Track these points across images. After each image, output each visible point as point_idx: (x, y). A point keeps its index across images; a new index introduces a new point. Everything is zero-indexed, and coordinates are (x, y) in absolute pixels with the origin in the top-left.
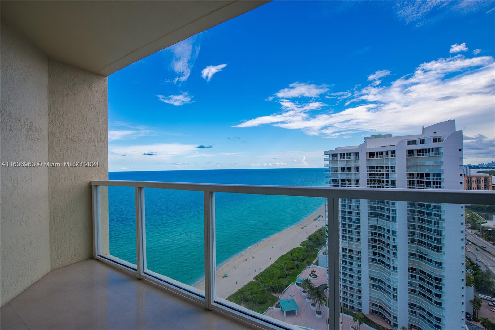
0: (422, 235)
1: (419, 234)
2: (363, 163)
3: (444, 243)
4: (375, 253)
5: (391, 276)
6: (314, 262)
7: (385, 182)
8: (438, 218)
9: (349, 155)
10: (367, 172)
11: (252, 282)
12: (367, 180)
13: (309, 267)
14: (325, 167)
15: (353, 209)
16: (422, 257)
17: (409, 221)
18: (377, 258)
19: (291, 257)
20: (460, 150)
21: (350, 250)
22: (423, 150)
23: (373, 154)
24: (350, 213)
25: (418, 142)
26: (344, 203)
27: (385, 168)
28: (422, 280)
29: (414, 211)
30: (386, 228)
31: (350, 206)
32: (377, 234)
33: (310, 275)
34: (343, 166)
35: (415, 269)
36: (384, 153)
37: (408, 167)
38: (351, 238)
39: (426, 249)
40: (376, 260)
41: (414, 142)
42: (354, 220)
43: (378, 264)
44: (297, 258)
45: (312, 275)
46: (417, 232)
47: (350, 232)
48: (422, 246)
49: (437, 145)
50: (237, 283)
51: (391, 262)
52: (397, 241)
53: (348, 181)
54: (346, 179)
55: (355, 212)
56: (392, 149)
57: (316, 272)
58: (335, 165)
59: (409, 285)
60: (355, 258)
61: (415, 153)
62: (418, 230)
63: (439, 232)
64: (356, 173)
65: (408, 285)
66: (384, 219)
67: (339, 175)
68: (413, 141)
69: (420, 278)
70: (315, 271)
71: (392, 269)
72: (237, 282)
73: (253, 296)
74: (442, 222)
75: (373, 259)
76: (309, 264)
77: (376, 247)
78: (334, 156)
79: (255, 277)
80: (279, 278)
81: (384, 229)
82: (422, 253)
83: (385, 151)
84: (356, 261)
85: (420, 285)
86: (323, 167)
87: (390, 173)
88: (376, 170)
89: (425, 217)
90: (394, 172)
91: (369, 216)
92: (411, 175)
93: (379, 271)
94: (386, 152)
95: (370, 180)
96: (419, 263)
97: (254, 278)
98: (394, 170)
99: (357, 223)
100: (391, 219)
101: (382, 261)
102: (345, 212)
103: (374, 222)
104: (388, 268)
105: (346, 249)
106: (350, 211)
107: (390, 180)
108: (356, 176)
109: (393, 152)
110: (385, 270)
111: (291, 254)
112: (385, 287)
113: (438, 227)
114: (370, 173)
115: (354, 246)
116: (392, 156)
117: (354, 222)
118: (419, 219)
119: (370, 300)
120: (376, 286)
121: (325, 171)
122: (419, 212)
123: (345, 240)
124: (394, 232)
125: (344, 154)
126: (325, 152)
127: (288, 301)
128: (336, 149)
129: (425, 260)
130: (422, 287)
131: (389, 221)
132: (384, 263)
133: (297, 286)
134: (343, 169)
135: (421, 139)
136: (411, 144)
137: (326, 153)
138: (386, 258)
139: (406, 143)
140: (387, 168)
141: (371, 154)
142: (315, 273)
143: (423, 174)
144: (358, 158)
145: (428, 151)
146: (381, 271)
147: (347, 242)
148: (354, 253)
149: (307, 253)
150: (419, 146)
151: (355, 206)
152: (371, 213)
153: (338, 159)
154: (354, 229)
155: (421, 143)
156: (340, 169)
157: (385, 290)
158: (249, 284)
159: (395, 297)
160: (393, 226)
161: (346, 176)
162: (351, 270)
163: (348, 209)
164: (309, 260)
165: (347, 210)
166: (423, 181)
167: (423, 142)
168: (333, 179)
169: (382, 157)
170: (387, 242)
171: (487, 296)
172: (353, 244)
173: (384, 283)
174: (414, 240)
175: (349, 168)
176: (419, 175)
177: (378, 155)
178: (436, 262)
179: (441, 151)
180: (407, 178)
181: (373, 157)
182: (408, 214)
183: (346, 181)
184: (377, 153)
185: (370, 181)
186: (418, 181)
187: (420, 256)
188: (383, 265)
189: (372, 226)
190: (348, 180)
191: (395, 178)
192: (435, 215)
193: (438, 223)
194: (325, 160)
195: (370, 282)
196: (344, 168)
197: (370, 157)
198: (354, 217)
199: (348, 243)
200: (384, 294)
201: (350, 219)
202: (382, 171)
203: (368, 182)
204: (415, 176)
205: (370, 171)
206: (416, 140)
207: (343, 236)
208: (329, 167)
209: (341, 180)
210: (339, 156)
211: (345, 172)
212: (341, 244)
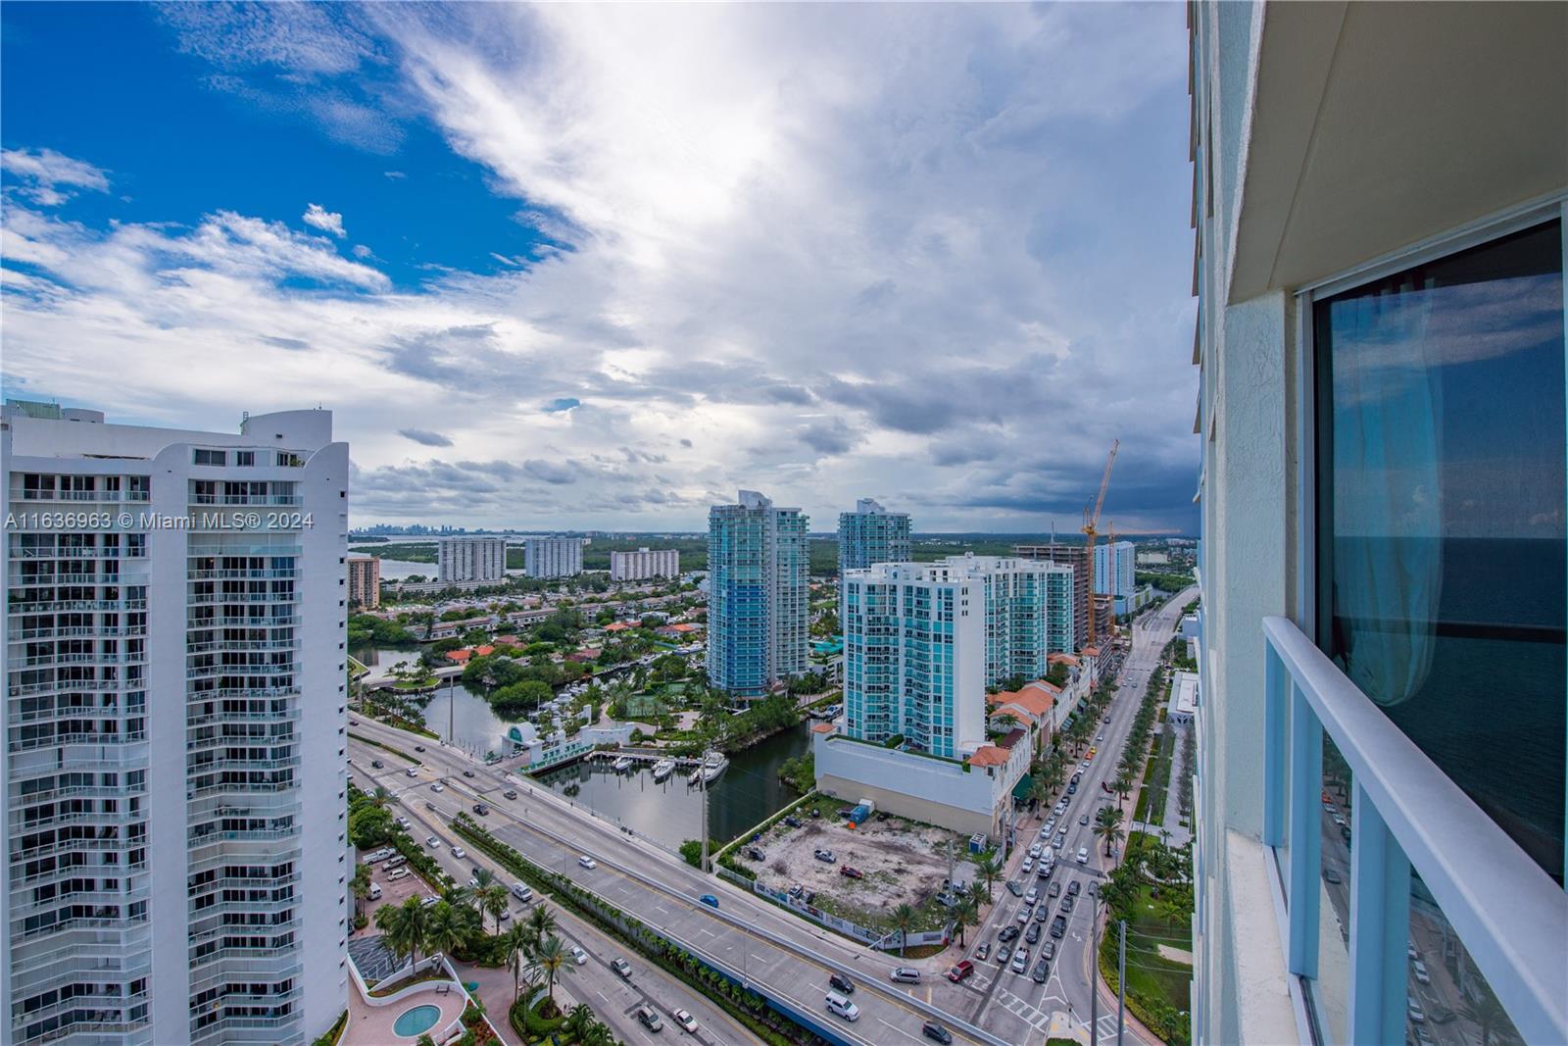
0: (233, 754)
1: (224, 754)
3: (299, 757)
4: (45, 893)
7: (99, 594)
8: (283, 689)
10: (11, 556)
12: (10, 591)
16: (235, 825)
17: (190, 722)
18: (57, 905)
20: (343, 494)
22: (245, 484)
23: (49, 482)
25: (232, 458)
27: (99, 542)
28: (236, 896)
29: (209, 685)
30: (100, 772)
32: (57, 810)
35: (210, 875)
36: (100, 484)
37: (193, 538)
39: (244, 795)
40: (47, 918)
41: (219, 458)
43: (59, 928)
46: (220, 748)
48: (236, 787)
49: (286, 474)
51: (123, 892)
52: (147, 805)
56: (138, 471)
59: (190, 940)
61: (219, 493)
62: (220, 742)
63: (285, 731)
65: (187, 942)
66: (93, 740)
68: (212, 452)
69: (227, 895)
71: (123, 918)
74: (296, 696)
75: (30, 923)
77: (47, 865)
81: (89, 779)
82: (235, 812)
83: (103, 476)
85: (227, 919)
87: (122, 558)
88: (56, 547)
89: (246, 695)
90: (143, 555)
91: (12, 748)
92: (203, 564)
93: (62, 956)
94: (109, 480)
95: (27, 590)
96: (223, 849)
98: (143, 550)
100: (122, 731)
101: (78, 911)
103: (39, 766)
104: (105, 924)
107: (122, 585)
109: (141, 484)
112: (94, 1002)
113: (283, 715)
114: (23, 562)
116: (135, 497)
118: (226, 706)
120: (49, 1025)
122: (226, 682)
124: (136, 777)
129: (245, 829)
130: (238, 919)
131: (114, 740)
132: (91, 911)
135: (240, 450)
136: (206, 462)
138: (99, 886)
139: (191, 456)
140: (111, 540)
141: (36, 483)
143: (243, 560)
145: (260, 488)
146: (74, 950)
150: (233, 472)
152: (26, 732)
155: (239, 463)
159: (139, 1012)
160: (128, 757)
166: (242, 583)
167: (246, 459)
169: (92, 497)
170: (100, 825)
173: (89, 989)
174: (209, 780)
176: (231, 563)
177: (72, 490)
178: (275, 823)
179: (298, 492)
180: (189, 576)
181: (50, 496)
182: (190, 699)
184: (65, 479)
185: (23, 595)
186: (227, 583)
187: (226, 825)
188: (83, 924)
189: (27, 786)
191: (146, 576)
192: (274, 682)
193: (283, 702)
195: (15, 1029)
197: (28, 495)
200: (91, 1034)
202: (84, 552)
203: (12, 598)
204: (218, 568)
205: (25, 553)
206: (223, 450)
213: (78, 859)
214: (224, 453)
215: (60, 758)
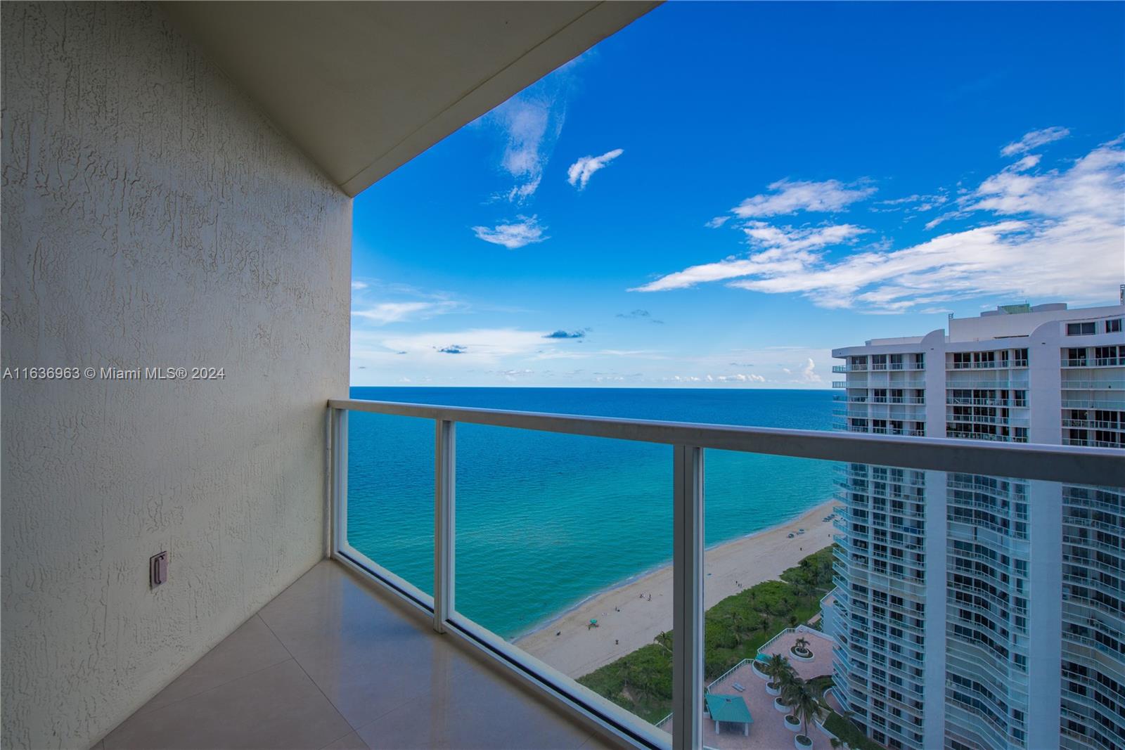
0: (1106, 579)
1: (1098, 576)
2: (936, 380)
4: (966, 615)
5: (1010, 679)
6: (812, 621)
7: (999, 431)
9: (896, 359)
10: (948, 402)
11: (651, 647)
12: (948, 423)
13: (794, 631)
14: (833, 387)
15: (907, 497)
16: (1107, 641)
17: (1065, 539)
18: (972, 626)
19: (752, 603)
21: (894, 599)
22: (1114, 348)
23: (967, 357)
24: (898, 505)
25: (1100, 327)
26: (882, 478)
27: (998, 395)
28: (1106, 701)
29: (1084, 514)
30: (999, 552)
31: (897, 489)
32: (974, 566)
33: (793, 650)
34: (880, 386)
35: (1083, 670)
36: (997, 357)
37: (1066, 394)
38: (898, 570)
39: (1117, 619)
40: (967, 632)
41: (1089, 328)
42: (907, 524)
43: (973, 642)
44: (767, 606)
45: (798, 650)
46: (1094, 569)
47: (897, 553)
48: (1107, 608)
50: (617, 644)
51: (1011, 642)
52: (1027, 587)
53: (892, 426)
54: (888, 419)
55: (912, 504)
56: (1020, 345)
57: (809, 644)
58: (858, 385)
59: (1062, 710)
60: (908, 620)
61: (1091, 357)
62: (1093, 564)
64: (915, 406)
65: (1059, 710)
66: (993, 528)
67: (870, 410)
68: (1083, 324)
69: (1098, 696)
70: (807, 642)
71: (1011, 660)
72: (617, 641)
73: (651, 678)
75: (958, 629)
76: (794, 623)
77: (968, 598)
78: (857, 360)
79: (659, 636)
80: (718, 646)
81: (993, 555)
82: (1103, 628)
83: (1000, 350)
84: (911, 628)
85: (1097, 716)
86: (830, 387)
87: (1011, 406)
88: (973, 398)
89: (1118, 532)
90: (1024, 405)
91: (949, 518)
92: (1077, 415)
93: (974, 660)
94: (1003, 353)
95: (957, 424)
96: (1095, 655)
97: (656, 638)
98: (1024, 402)
99: (914, 531)
100: (1012, 530)
101: (985, 638)
102: (883, 501)
103: (964, 533)
104: (1000, 658)
105: (884, 595)
106: (897, 499)
107: (1011, 425)
108: (915, 412)
109: (1022, 355)
110: (994, 663)
111: (753, 594)
112: (991, 705)
114: (955, 407)
115: (906, 590)
116: (1018, 364)
117: (906, 530)
118: (1100, 536)
119: (947, 733)
120: (966, 700)
121: (835, 399)
122: (1099, 516)
123: (882, 571)
124: (1021, 565)
125: (885, 357)
126: (834, 351)
127: (727, 700)
128: (867, 343)
129: (1116, 649)
130: (1106, 722)
131: (1006, 533)
132: (991, 643)
133: (754, 669)
134: (880, 394)
135: (1108, 319)
136: (1078, 333)
137: (837, 354)
138: (999, 630)
139: (1063, 330)
140: (1005, 394)
141: (960, 359)
142: (807, 647)
143: (1114, 414)
144: (922, 368)
146: (980, 661)
147: (887, 579)
148: (907, 606)
149: (796, 597)
150: (1103, 339)
151: (912, 488)
152: (958, 511)
153: (866, 369)
154: (907, 547)
155: (1108, 330)
156: (871, 395)
157: (990, 713)
158: (644, 649)
159: (1018, 734)
160: (1014, 548)
161: (888, 412)
162: (895, 648)
163: (891, 494)
164: (796, 614)
165: (889, 495)
166: (1114, 434)
167: (1114, 326)
168: (853, 419)
169: (992, 365)
170: (999, 589)
172: (903, 583)
173: (990, 695)
174: (1083, 592)
175: (898, 393)
176: (1103, 416)
177: (981, 361)
180: (1064, 424)
181: (966, 366)
182: (1065, 520)
183: (888, 424)
184: (977, 356)
185: (954, 427)
186: (1099, 433)
187: (1099, 637)
188: (986, 648)
189: (957, 544)
190: (893, 423)
191: (1027, 421)
194: (836, 370)
195: (948, 687)
196: (883, 392)
197: (957, 366)
198: (908, 516)
199: (891, 580)
200: (987, 723)
201: (897, 521)
202: (987, 402)
203: (949, 428)
204: (1091, 418)
205: (955, 401)
206: (1094, 321)
207: (876, 562)
208: (845, 389)
209: (874, 420)
210: (870, 361)
211: (885, 401)
212: (870, 580)
213: (985, 604)
214: (1094, 323)
215: (976, 534)
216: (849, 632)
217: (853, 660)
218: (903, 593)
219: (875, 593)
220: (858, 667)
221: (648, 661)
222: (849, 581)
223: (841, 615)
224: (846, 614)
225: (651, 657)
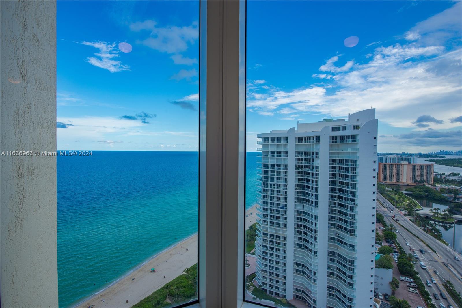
0: (341, 220)
1: (338, 219)
2: (292, 148)
3: (357, 227)
4: (300, 239)
5: (313, 260)
6: (252, 252)
7: (311, 167)
8: (353, 203)
9: (279, 139)
10: (296, 156)
11: (181, 276)
12: (295, 165)
14: (258, 151)
15: (281, 195)
16: (341, 242)
17: (329, 206)
18: (302, 243)
20: (375, 138)
21: (277, 237)
22: (344, 136)
23: (302, 139)
24: (279, 198)
25: (341, 129)
26: (273, 188)
27: (311, 154)
28: (340, 263)
29: (335, 197)
30: (311, 213)
31: (278, 192)
32: (303, 219)
34: (273, 150)
35: (334, 253)
36: (311, 138)
37: (331, 153)
38: (278, 224)
39: (342, 233)
40: (300, 245)
41: (338, 129)
42: (281, 206)
43: (302, 249)
46: (337, 216)
47: (278, 218)
48: (340, 230)
49: (355, 132)
50: (165, 278)
51: (313, 246)
52: (318, 225)
55: (283, 198)
56: (317, 134)
57: (248, 261)
58: (266, 149)
59: (328, 268)
60: (281, 244)
61: (338, 140)
62: (337, 214)
63: (353, 216)
64: (285, 158)
65: (327, 268)
66: (308, 205)
67: (269, 160)
68: (337, 127)
69: (338, 262)
71: (313, 253)
72: (165, 277)
73: (180, 290)
74: (356, 206)
75: (298, 245)
77: (301, 232)
78: (265, 139)
79: (185, 270)
81: (308, 214)
82: (339, 237)
83: (312, 136)
84: (282, 247)
85: (338, 268)
86: (256, 151)
87: (315, 158)
88: (304, 155)
89: (343, 202)
90: (318, 157)
91: (295, 202)
92: (334, 161)
93: (303, 256)
95: (299, 165)
96: (337, 247)
99: (283, 208)
100: (314, 204)
101: (306, 247)
102: (273, 197)
103: (300, 208)
104: (309, 253)
105: (273, 235)
106: (278, 196)
107: (315, 165)
108: (285, 161)
109: (318, 138)
112: (307, 272)
113: (353, 211)
114: (298, 158)
116: (317, 142)
117: (281, 208)
118: (339, 204)
119: (294, 286)
120: (300, 271)
121: (258, 156)
122: (339, 197)
123: (273, 226)
124: (316, 217)
125: (275, 138)
128: (271, 132)
129: (342, 244)
130: (340, 270)
131: (312, 206)
132: (308, 248)
134: (273, 153)
135: (343, 126)
136: (335, 131)
137: (259, 136)
138: (310, 243)
139: (331, 129)
140: (313, 153)
141: (300, 139)
143: (343, 160)
144: (287, 143)
145: (348, 137)
146: (304, 256)
148: (281, 239)
150: (341, 133)
151: (283, 191)
152: (298, 199)
153: (268, 143)
154: (281, 215)
155: (343, 130)
156: (270, 154)
157: (307, 275)
158: (178, 278)
159: (315, 280)
160: (315, 211)
161: (276, 161)
162: (277, 256)
163: (276, 194)
165: (275, 195)
166: (343, 167)
167: (345, 128)
168: (264, 164)
169: (310, 142)
170: (310, 227)
171: (407, 278)
172: (280, 229)
173: (307, 268)
174: (334, 225)
175: (279, 153)
176: (341, 161)
177: (306, 140)
178: (350, 245)
179: (358, 138)
180: (330, 164)
181: (302, 142)
182: (329, 199)
183: (275, 166)
184: (305, 138)
185: (298, 166)
186: (339, 167)
187: (338, 240)
188: (306, 250)
189: (298, 212)
190: (277, 165)
191: (319, 163)
192: (351, 199)
193: (353, 207)
194: (258, 143)
195: (294, 268)
197: (299, 142)
198: (282, 202)
199: (276, 229)
200: (306, 279)
201: (278, 205)
202: (308, 156)
203: (296, 167)
204: (338, 162)
205: (298, 156)
206: (339, 126)
207: (271, 222)
208: (261, 151)
209: (271, 164)
210: (270, 139)
211: (275, 156)
212: (269, 230)
213: (306, 234)
214: (339, 127)
215: (304, 207)
216: (261, 252)
217: (263, 264)
218: (280, 233)
219: (270, 235)
220: (264, 266)
221: (180, 283)
222: (262, 232)
223: (259, 246)
224: (261, 246)
225: (181, 281)
